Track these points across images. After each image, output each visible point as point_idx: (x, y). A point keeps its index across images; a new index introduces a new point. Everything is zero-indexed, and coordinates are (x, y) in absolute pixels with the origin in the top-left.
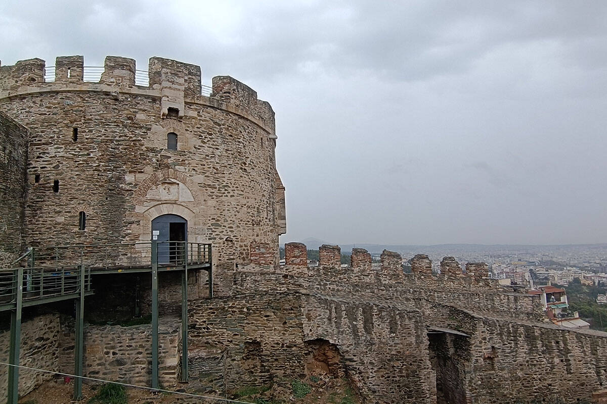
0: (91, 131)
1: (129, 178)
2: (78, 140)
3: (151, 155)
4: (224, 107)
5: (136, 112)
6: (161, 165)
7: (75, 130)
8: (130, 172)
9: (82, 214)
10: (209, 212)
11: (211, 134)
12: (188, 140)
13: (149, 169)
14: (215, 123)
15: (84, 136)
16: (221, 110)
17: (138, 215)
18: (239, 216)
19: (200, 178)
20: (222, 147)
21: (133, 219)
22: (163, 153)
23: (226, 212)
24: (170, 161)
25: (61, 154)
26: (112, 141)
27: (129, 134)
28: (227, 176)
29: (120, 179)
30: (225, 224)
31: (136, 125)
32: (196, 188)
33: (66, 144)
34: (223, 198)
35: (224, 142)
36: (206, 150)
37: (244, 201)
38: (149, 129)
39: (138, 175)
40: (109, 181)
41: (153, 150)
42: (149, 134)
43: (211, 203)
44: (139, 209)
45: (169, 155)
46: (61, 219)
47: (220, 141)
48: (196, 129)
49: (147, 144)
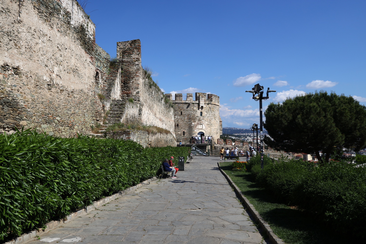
0: (185, 112)
1: (193, 123)
2: (182, 115)
3: (197, 118)
4: (211, 103)
5: (194, 107)
6: (199, 120)
7: (181, 112)
8: (193, 122)
9: (184, 132)
10: (209, 131)
11: (209, 111)
12: (204, 113)
13: (197, 121)
14: (210, 108)
15: (183, 113)
16: (211, 104)
17: (195, 132)
18: (214, 132)
19: (207, 123)
20: (211, 114)
21: (194, 133)
22: (200, 117)
23: (212, 131)
24: (201, 119)
25: (178, 118)
26: (189, 115)
27: (193, 113)
28: (212, 121)
29: (191, 124)
30: (212, 134)
31: (194, 111)
32: (206, 125)
33: (180, 115)
34: (212, 127)
35: (211, 113)
36: (208, 115)
37: (215, 128)
38: (197, 111)
39: (195, 123)
40: (189, 124)
41: (197, 116)
42: (197, 113)
43: (209, 129)
44: (195, 131)
45: (201, 117)
46: (179, 133)
47: (210, 112)
48: (206, 110)
49: (196, 115)
